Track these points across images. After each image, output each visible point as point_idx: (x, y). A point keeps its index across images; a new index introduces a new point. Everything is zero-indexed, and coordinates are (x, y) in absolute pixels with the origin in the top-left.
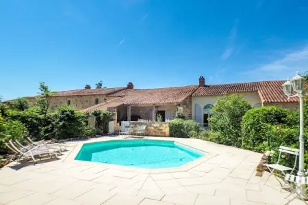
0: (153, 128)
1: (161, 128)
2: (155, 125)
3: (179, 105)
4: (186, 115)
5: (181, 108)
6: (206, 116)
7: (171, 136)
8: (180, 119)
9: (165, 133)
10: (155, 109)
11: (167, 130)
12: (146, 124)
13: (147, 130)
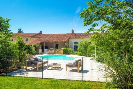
0: (57, 51)
1: (60, 51)
2: (58, 50)
3: (65, 42)
4: (67, 46)
5: (66, 43)
7: (64, 54)
8: (66, 48)
10: (55, 44)
11: (62, 52)
12: (54, 50)
13: (55, 52)
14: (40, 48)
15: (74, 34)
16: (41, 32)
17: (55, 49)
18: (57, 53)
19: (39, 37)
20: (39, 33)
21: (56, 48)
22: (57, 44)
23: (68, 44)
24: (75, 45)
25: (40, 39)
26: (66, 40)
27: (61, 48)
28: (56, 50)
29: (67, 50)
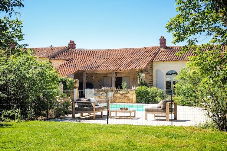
0: (119, 95)
1: (128, 95)
2: (121, 92)
3: (142, 72)
4: (148, 83)
5: (143, 75)
6: (168, 84)
7: (138, 102)
8: (144, 87)
9: (132, 99)
10: (114, 76)
11: (133, 97)
12: (112, 91)
13: (114, 97)
14: (75, 87)
15: (167, 48)
16: (72, 45)
17: (114, 89)
18: (120, 101)
19: (70, 57)
20: (67, 46)
21: (117, 88)
22: (118, 76)
23: (148, 76)
24: (168, 79)
25: (74, 63)
26: (143, 67)
27: (130, 87)
28: (117, 93)
29: (146, 91)
